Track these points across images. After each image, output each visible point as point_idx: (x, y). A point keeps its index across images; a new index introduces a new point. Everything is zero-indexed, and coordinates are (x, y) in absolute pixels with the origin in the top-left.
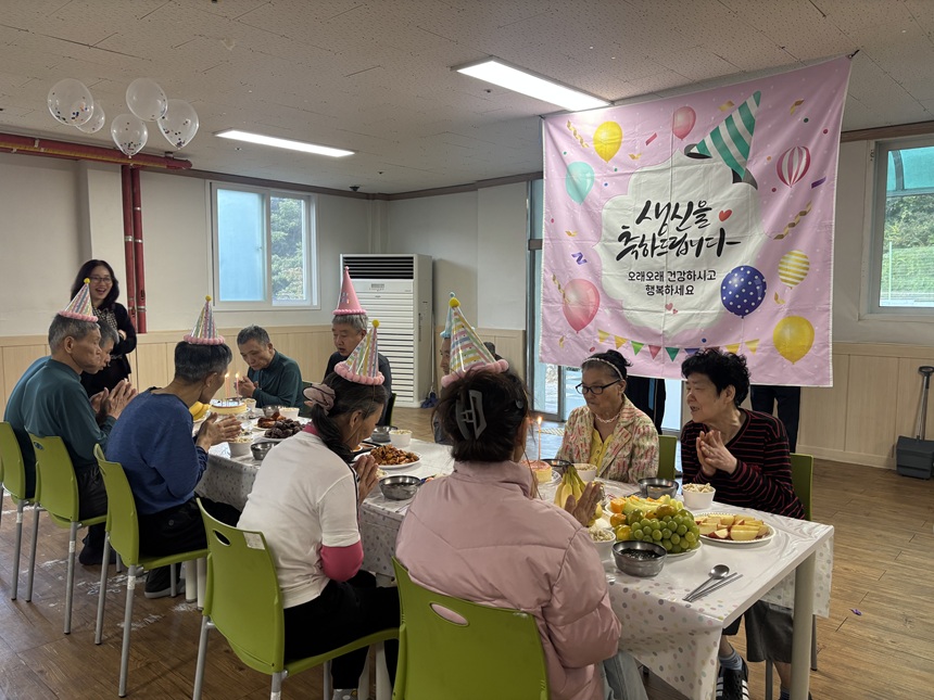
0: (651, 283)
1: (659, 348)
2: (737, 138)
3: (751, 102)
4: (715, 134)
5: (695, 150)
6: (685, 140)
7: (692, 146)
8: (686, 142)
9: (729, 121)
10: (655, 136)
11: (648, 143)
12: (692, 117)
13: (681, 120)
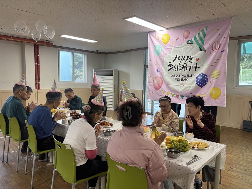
0: (177, 78)
1: (179, 95)
2: (201, 39)
3: (205, 29)
4: (195, 38)
5: (189, 42)
6: (187, 39)
7: (189, 41)
8: (187, 40)
9: (199, 34)
10: (179, 38)
11: (177, 40)
12: (189, 33)
13: (186, 34)
